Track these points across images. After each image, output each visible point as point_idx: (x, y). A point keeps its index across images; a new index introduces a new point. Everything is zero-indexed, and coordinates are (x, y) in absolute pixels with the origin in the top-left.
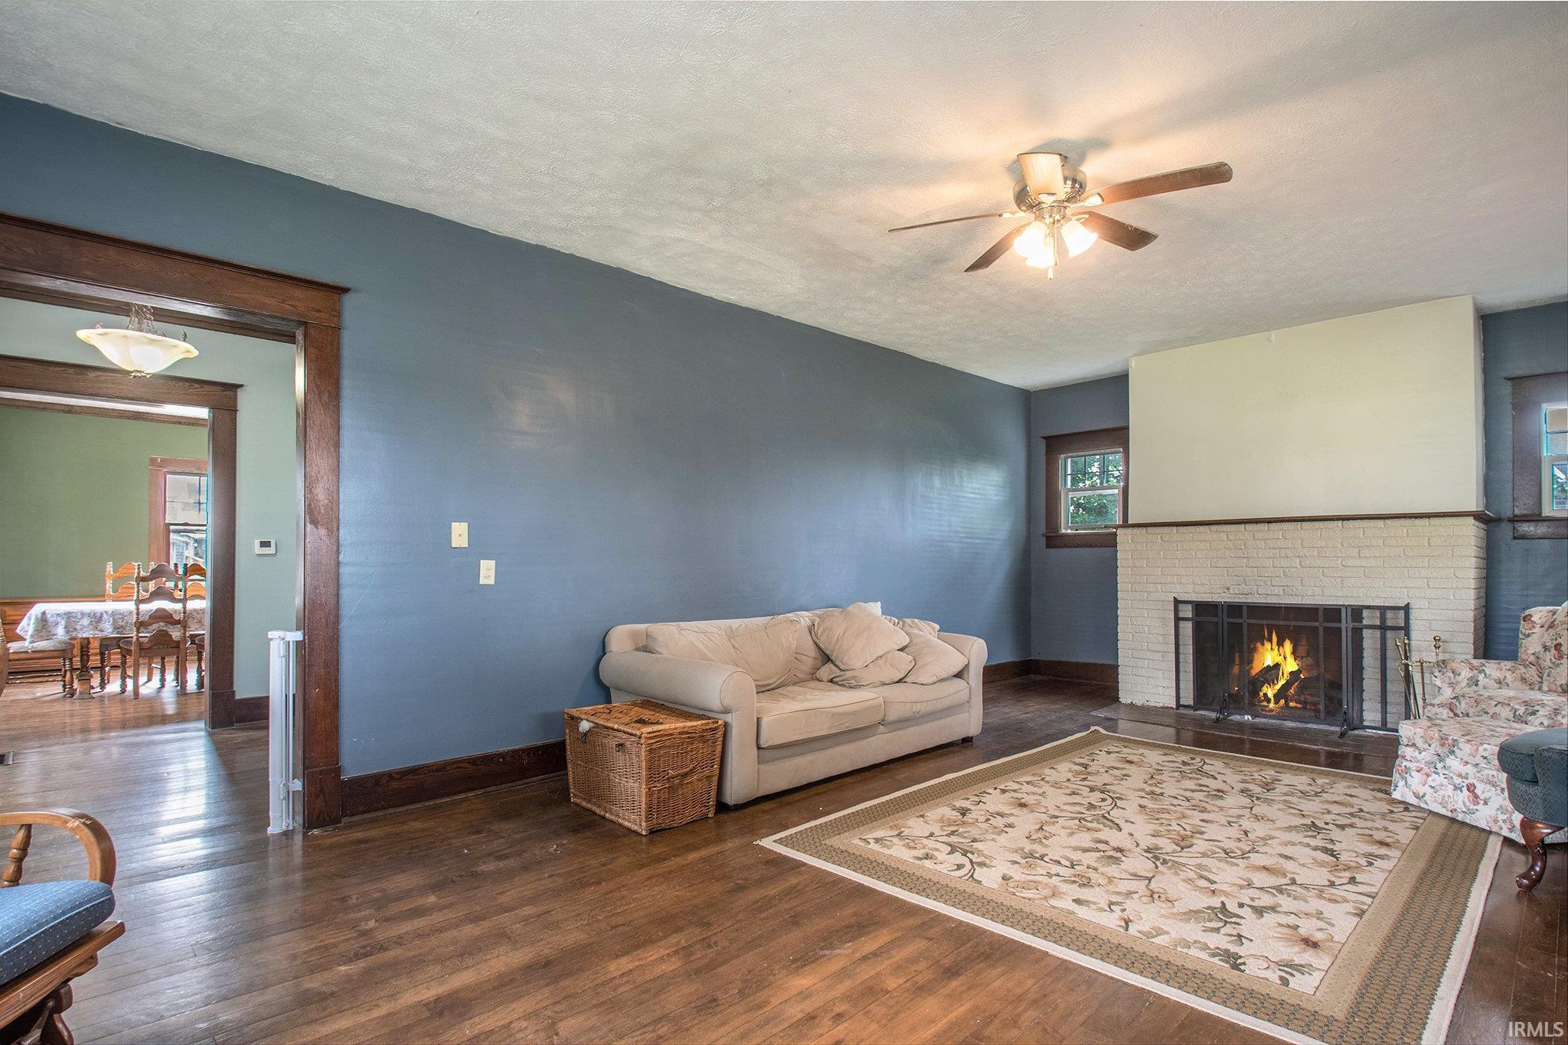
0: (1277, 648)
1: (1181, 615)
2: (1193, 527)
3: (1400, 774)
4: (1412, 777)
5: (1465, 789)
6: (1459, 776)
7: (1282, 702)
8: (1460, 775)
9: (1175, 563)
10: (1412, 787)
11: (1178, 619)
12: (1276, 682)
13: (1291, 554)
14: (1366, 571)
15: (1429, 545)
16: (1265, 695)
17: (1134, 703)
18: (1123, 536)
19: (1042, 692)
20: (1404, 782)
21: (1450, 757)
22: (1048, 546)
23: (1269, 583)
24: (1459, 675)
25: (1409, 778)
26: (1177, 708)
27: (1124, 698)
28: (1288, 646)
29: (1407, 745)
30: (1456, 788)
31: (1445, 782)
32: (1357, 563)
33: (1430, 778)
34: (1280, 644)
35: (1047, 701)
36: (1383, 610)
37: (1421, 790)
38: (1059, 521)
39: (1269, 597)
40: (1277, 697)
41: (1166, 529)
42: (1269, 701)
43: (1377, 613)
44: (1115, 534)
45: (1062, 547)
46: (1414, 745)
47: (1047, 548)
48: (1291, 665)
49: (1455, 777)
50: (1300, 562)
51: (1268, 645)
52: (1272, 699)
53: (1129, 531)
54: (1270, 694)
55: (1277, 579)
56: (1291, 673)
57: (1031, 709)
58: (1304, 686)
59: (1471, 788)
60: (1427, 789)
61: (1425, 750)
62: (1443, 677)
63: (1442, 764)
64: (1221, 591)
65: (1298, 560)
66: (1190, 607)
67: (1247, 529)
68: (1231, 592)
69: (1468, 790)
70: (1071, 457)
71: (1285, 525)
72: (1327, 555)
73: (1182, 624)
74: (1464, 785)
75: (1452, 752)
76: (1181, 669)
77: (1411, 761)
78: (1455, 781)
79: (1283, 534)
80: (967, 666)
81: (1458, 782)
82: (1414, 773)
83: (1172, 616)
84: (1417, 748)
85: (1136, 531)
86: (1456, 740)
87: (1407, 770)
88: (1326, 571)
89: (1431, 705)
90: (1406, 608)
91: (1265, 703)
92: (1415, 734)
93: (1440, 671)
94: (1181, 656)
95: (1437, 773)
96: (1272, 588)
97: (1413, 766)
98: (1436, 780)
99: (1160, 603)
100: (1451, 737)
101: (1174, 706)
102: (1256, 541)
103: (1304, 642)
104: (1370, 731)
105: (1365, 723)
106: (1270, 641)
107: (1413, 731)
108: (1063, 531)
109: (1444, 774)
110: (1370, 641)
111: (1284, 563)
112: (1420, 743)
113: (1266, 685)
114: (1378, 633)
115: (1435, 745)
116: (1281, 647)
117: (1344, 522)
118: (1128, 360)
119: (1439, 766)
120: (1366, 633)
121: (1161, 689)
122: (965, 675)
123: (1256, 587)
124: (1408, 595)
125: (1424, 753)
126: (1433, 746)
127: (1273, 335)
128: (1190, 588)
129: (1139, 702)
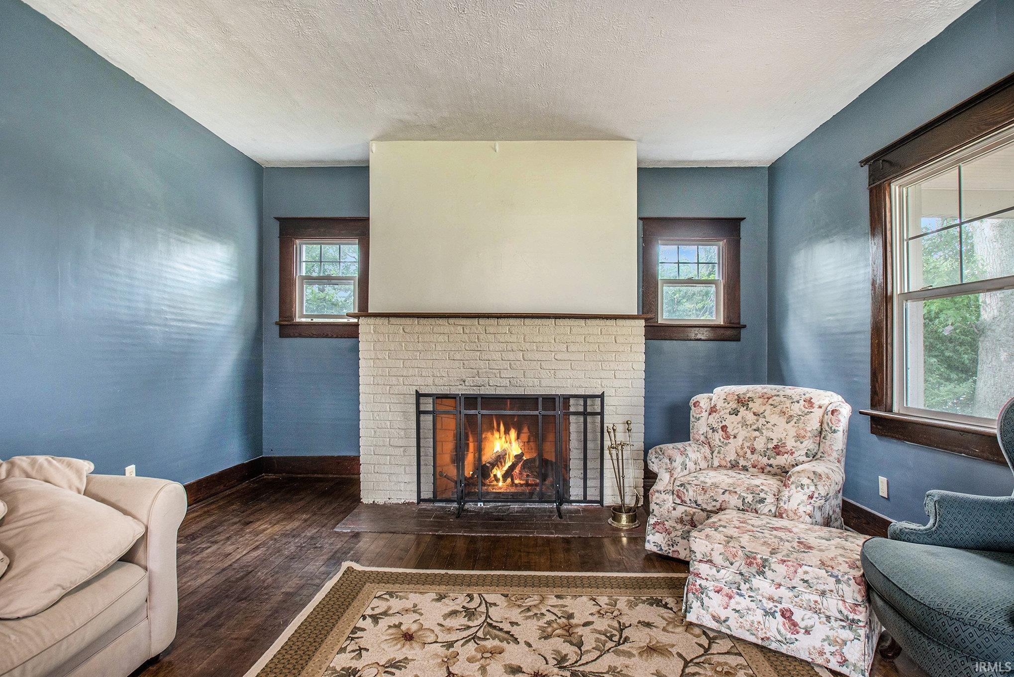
0: (504, 436)
1: (422, 408)
2: (433, 319)
3: (694, 594)
4: (710, 598)
5: (778, 615)
6: (769, 599)
7: (509, 480)
8: (771, 599)
9: (416, 356)
10: (710, 610)
11: (419, 413)
12: (503, 464)
13: (515, 348)
14: (573, 364)
15: (616, 342)
16: (495, 476)
17: (376, 502)
18: (366, 327)
19: (276, 500)
20: (699, 603)
21: (757, 577)
22: (282, 335)
23: (498, 376)
24: (675, 461)
25: (706, 600)
26: (418, 503)
27: (367, 498)
28: (513, 434)
29: (700, 561)
30: (767, 613)
31: (753, 605)
32: (566, 356)
33: (732, 601)
34: (507, 432)
35: (281, 516)
36: (585, 397)
37: (723, 615)
38: (293, 309)
39: (498, 388)
40: (505, 476)
41: (408, 321)
42: (497, 480)
43: (581, 402)
44: (357, 325)
45: (296, 337)
46: (710, 561)
47: (280, 337)
48: (515, 449)
49: (764, 601)
50: (523, 355)
51: (497, 435)
52: (501, 479)
53: (371, 321)
54: (499, 476)
55: (505, 371)
56: (516, 456)
57: (262, 538)
58: (527, 465)
59: (787, 614)
60: (729, 613)
61: (724, 567)
62: (660, 462)
63: (748, 585)
64: (458, 384)
65: (521, 354)
66: (430, 400)
67: (480, 323)
68: (467, 384)
69: (783, 615)
70: (305, 244)
71: (512, 321)
72: (544, 349)
73: (422, 417)
74: (778, 610)
75: (761, 573)
76: (422, 463)
77: (707, 579)
78: (765, 605)
79: (509, 329)
80: (144, 538)
81: (770, 607)
82: (711, 594)
83: (413, 409)
84: (715, 565)
85: (379, 321)
86: (766, 560)
87: (703, 589)
88: (543, 363)
89: (658, 491)
90: (602, 396)
91: (495, 483)
92: (712, 550)
93: (656, 458)
94: (422, 450)
95: (741, 595)
96: (501, 380)
97: (710, 585)
98: (742, 603)
99: (402, 396)
100: (759, 556)
101: (415, 501)
102: (488, 335)
103: (526, 430)
104: (575, 504)
105: (572, 498)
106: (498, 430)
107: (710, 547)
108: (298, 320)
109: (749, 596)
110: (575, 424)
111: (511, 356)
112: (718, 560)
113: (496, 467)
114: (581, 419)
115: (740, 563)
116: (508, 435)
117: (557, 320)
118: (368, 143)
119: (744, 587)
120: (572, 419)
121: (402, 485)
122: (140, 554)
123: (487, 379)
124: (601, 385)
125: (723, 571)
126: (737, 564)
127: (498, 144)
128: (430, 381)
129: (380, 501)
